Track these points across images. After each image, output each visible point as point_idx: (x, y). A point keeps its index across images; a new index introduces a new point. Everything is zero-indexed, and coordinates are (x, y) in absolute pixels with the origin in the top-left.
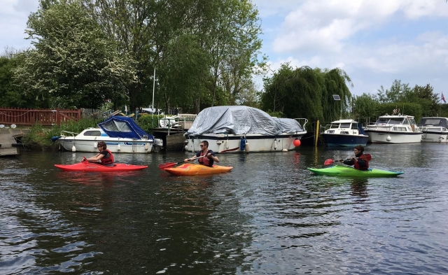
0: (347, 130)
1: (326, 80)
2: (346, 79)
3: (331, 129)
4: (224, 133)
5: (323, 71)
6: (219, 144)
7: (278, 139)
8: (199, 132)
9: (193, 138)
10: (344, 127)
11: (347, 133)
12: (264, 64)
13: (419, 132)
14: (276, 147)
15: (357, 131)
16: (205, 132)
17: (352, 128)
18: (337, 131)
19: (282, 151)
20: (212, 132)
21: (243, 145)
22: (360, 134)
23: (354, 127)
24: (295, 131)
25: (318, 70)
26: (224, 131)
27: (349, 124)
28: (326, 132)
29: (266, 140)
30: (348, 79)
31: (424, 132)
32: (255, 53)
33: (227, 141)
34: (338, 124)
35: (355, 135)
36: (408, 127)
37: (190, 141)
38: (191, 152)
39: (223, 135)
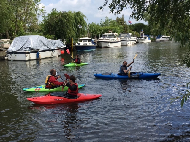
0: (86, 43)
1: (75, 18)
2: (84, 17)
3: (79, 43)
4: (29, 50)
5: (72, 12)
6: (26, 56)
7: (54, 51)
8: (14, 50)
9: (11, 53)
10: (85, 41)
11: (86, 44)
12: (43, 10)
13: (120, 41)
14: (53, 55)
15: (91, 43)
16: (18, 50)
17: (88, 42)
18: (82, 44)
19: (56, 57)
20: (22, 50)
21: (38, 56)
22: (92, 44)
23: (90, 41)
24: (61, 46)
25: (70, 12)
26: (28, 49)
27: (87, 39)
28: (76, 45)
29: (48, 52)
30: (85, 16)
31: (122, 41)
32: (37, 4)
33: (30, 54)
34: (82, 40)
35: (90, 45)
36: (116, 39)
37: (9, 55)
38: (10, 60)
39: (28, 51)
